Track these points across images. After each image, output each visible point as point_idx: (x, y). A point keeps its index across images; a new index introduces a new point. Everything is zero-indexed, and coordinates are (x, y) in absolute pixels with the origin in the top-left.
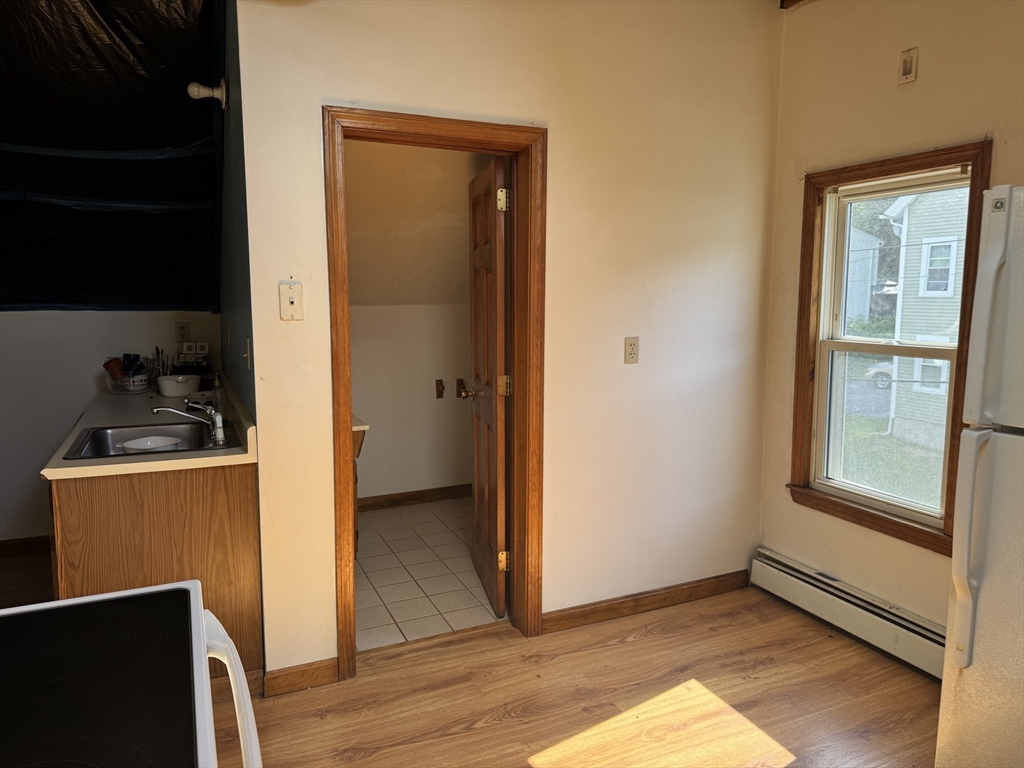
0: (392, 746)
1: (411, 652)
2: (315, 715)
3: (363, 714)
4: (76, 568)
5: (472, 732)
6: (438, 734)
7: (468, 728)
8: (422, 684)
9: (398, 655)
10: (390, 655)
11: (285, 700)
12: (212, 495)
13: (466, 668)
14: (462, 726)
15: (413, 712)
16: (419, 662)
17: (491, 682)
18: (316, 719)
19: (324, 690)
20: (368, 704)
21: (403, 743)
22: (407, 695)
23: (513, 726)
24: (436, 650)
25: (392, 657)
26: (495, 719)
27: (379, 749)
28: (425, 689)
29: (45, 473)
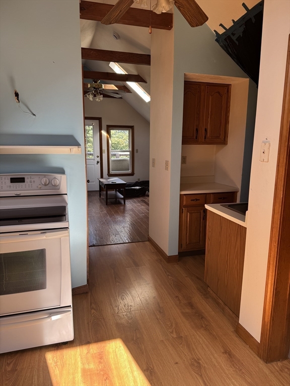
12: (237, 234)
29: (205, 205)
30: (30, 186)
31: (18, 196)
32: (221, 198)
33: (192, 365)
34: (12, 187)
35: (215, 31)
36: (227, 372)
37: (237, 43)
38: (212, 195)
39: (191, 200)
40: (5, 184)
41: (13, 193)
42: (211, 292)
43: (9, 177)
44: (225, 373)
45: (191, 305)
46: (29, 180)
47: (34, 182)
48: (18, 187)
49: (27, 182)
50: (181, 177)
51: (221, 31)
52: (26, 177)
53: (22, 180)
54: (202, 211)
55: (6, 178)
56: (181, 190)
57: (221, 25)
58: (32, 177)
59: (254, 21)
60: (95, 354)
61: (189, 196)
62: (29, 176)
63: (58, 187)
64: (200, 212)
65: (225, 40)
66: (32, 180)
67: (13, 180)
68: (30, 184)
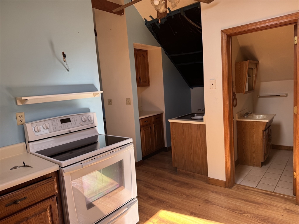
0: (218, 206)
1: (253, 190)
2: (211, 191)
3: (221, 197)
4: (174, 140)
5: (241, 215)
6: (232, 210)
7: (241, 214)
8: (244, 199)
9: (248, 190)
10: (245, 189)
11: (210, 185)
12: (197, 130)
13: (262, 201)
14: (240, 212)
15: (233, 203)
16: (251, 194)
17: (264, 208)
18: (211, 192)
19: (220, 188)
20: (225, 195)
21: (221, 207)
22: (237, 199)
23: (253, 220)
24: (261, 194)
25: (246, 189)
26: (251, 216)
27: (215, 204)
28: (243, 200)
29: (169, 120)
30: (75, 124)
31: (69, 133)
32: (157, 118)
33: (206, 203)
34: (63, 127)
35: (145, 19)
36: (222, 198)
37: (159, 27)
38: (152, 117)
39: (144, 122)
40: (57, 125)
41: (65, 131)
42: (181, 170)
43: (59, 119)
44: (222, 199)
45: (176, 181)
46: (73, 119)
47: (77, 120)
48: (66, 126)
49: (72, 122)
50: (139, 107)
51: (149, 19)
52: (71, 118)
53: (68, 120)
54: (149, 128)
55: (57, 120)
56: (140, 116)
57: (151, 16)
58: (75, 117)
59: (173, 17)
60: (158, 221)
61: (143, 119)
62: (73, 117)
63: (92, 122)
64: (149, 129)
65: (151, 25)
66: (75, 119)
67: (63, 121)
68: (75, 122)
